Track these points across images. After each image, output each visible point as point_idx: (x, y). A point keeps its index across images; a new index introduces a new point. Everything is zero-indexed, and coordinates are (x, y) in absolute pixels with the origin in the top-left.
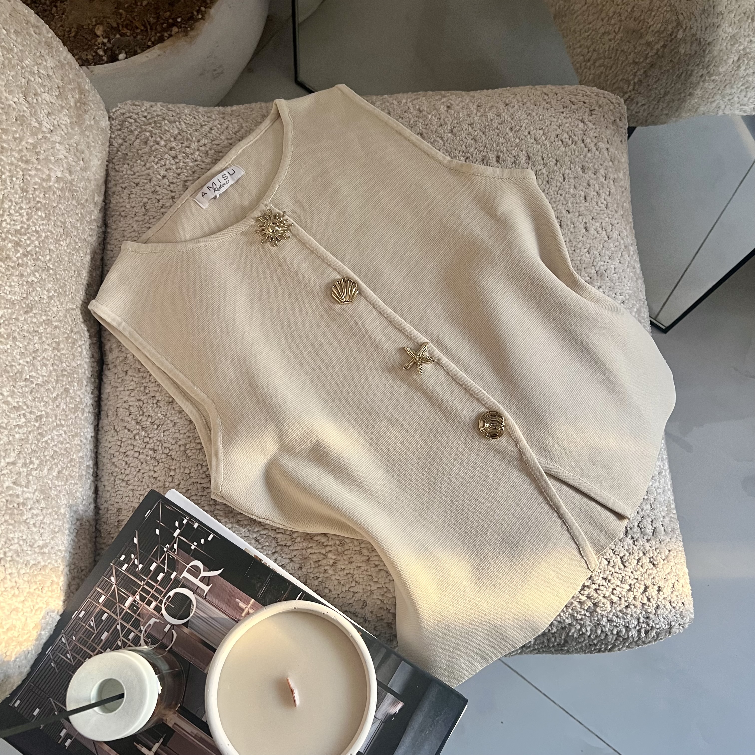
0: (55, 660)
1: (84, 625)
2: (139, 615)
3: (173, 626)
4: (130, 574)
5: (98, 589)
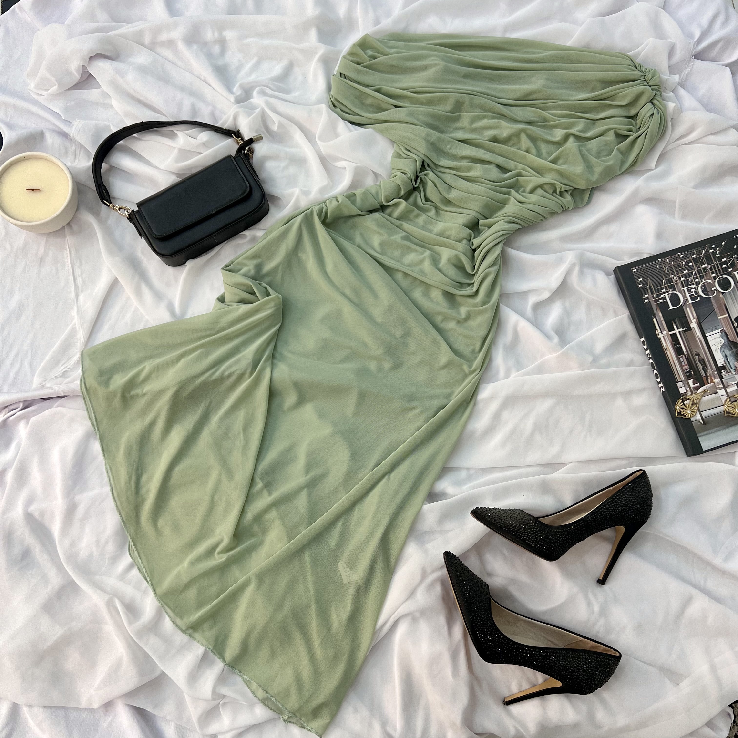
0: (660, 265)
1: (680, 261)
2: (705, 274)
3: (717, 290)
4: (712, 255)
5: (695, 252)
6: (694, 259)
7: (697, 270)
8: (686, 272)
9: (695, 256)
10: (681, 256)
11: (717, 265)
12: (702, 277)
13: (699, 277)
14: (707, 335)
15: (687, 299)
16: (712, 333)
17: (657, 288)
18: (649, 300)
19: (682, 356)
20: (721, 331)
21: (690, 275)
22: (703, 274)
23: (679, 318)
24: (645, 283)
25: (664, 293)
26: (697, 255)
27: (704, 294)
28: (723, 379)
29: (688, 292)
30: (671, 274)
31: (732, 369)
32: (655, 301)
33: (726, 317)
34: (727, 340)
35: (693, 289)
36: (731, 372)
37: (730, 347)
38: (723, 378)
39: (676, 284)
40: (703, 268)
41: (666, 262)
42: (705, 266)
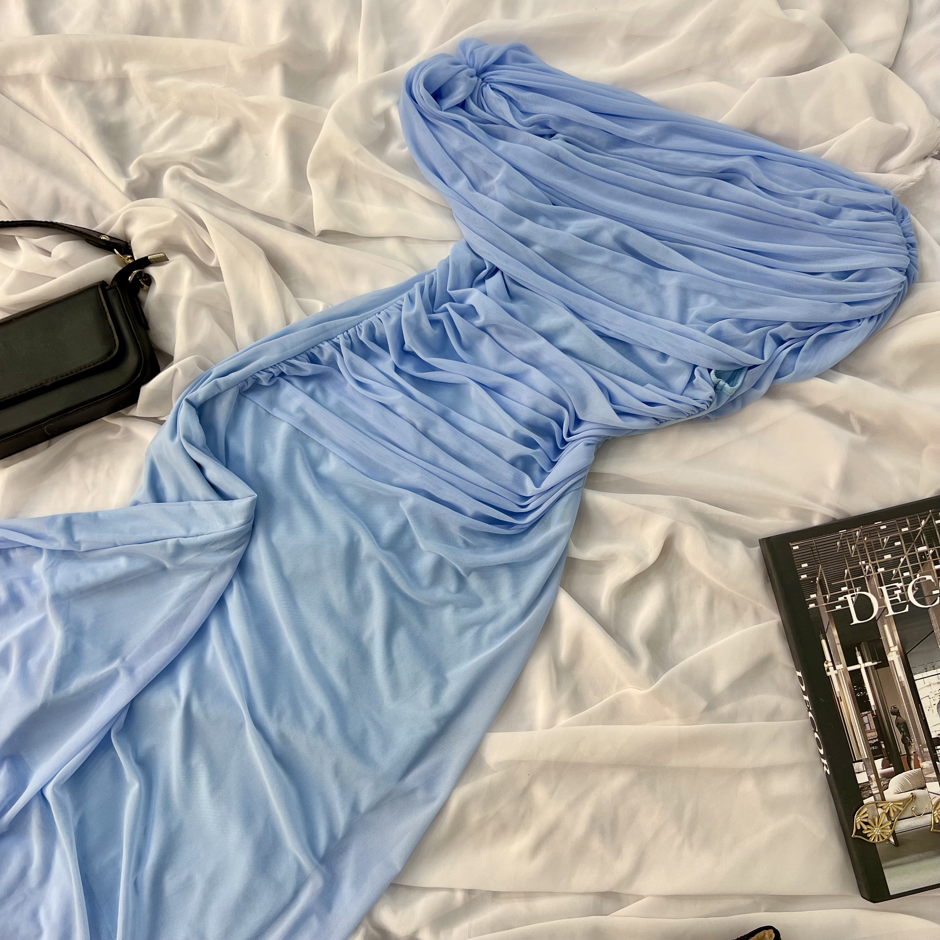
6: (905, 535)
7: (909, 556)
8: (888, 557)
9: (907, 529)
10: (882, 528)
12: (916, 570)
13: (910, 569)
14: (915, 677)
15: (886, 608)
16: (925, 674)
17: (832, 584)
18: (817, 604)
19: (866, 712)
21: (894, 563)
23: (868, 642)
24: (812, 573)
25: (846, 593)
26: (911, 528)
27: (918, 601)
29: (889, 595)
30: (860, 560)
32: (829, 607)
35: (898, 589)
39: (869, 578)
40: (919, 553)
41: (854, 536)
42: (924, 548)
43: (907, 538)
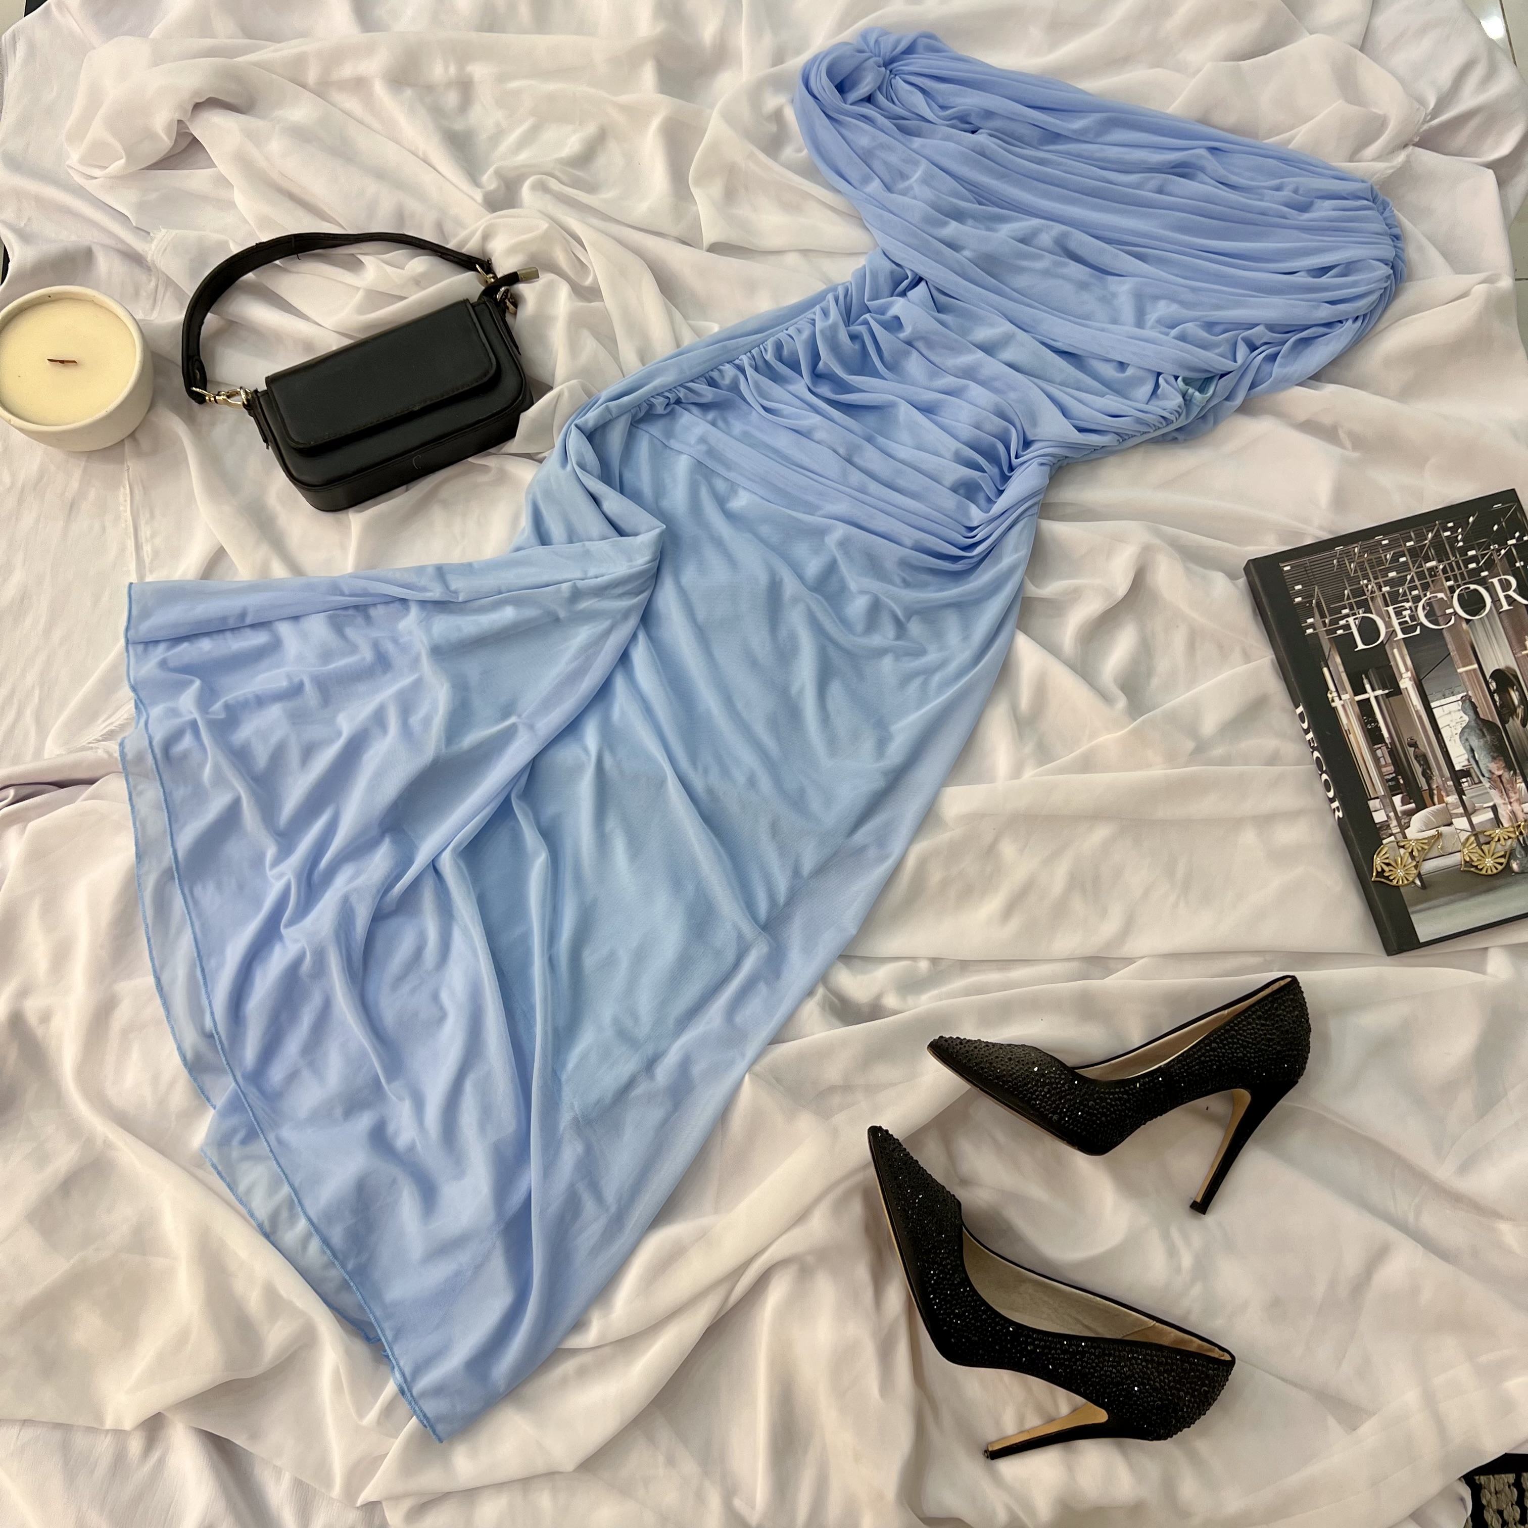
0: (1340, 560)
1: (1381, 552)
2: (1433, 581)
3: (1455, 613)
4: (1448, 543)
5: (1412, 534)
6: (1410, 549)
7: (1416, 573)
8: (1392, 574)
9: (1411, 543)
10: (1384, 542)
11: (1457, 563)
12: (1425, 587)
13: (1419, 587)
14: (1433, 705)
15: (1394, 631)
16: (1443, 701)
17: (1331, 606)
18: (1315, 629)
19: (1380, 745)
20: (1462, 697)
21: (1401, 581)
22: (1429, 580)
23: (1377, 668)
24: (1308, 595)
25: (1347, 616)
26: (1416, 542)
27: (1430, 622)
28: (1464, 797)
29: (1396, 616)
30: (1361, 578)
31: (1483, 776)
32: (1328, 632)
33: (1474, 670)
34: (1474, 717)
35: (1406, 609)
36: (1480, 782)
37: (1481, 730)
38: (1465, 795)
39: (1372, 598)
40: (1428, 569)
41: (1352, 553)
42: (1433, 563)
43: (1413, 552)
